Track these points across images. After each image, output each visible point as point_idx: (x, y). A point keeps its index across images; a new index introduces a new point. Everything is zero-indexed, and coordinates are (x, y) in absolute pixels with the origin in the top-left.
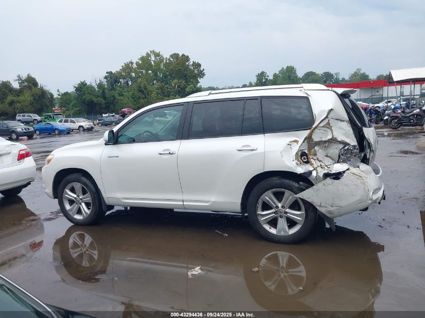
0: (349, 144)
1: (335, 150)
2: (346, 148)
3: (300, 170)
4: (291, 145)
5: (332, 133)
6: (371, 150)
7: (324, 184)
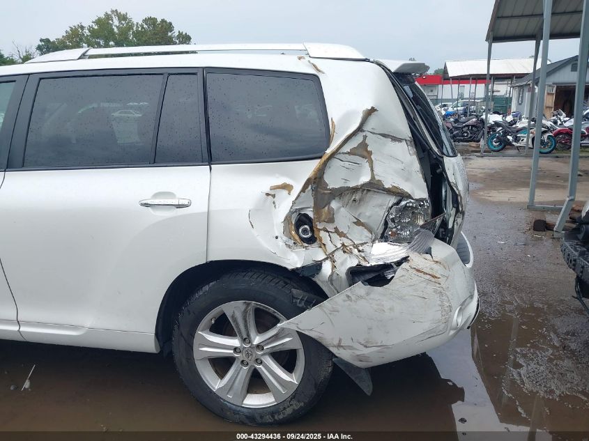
0: (409, 197)
1: (377, 209)
2: (403, 203)
3: (294, 259)
4: (274, 196)
5: (372, 170)
6: (457, 211)
7: (348, 296)
